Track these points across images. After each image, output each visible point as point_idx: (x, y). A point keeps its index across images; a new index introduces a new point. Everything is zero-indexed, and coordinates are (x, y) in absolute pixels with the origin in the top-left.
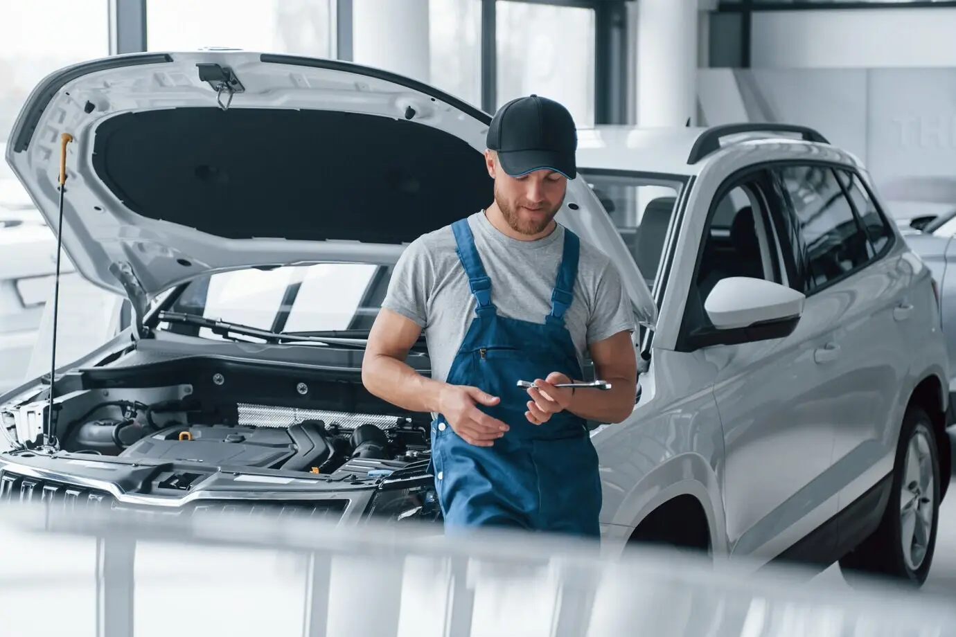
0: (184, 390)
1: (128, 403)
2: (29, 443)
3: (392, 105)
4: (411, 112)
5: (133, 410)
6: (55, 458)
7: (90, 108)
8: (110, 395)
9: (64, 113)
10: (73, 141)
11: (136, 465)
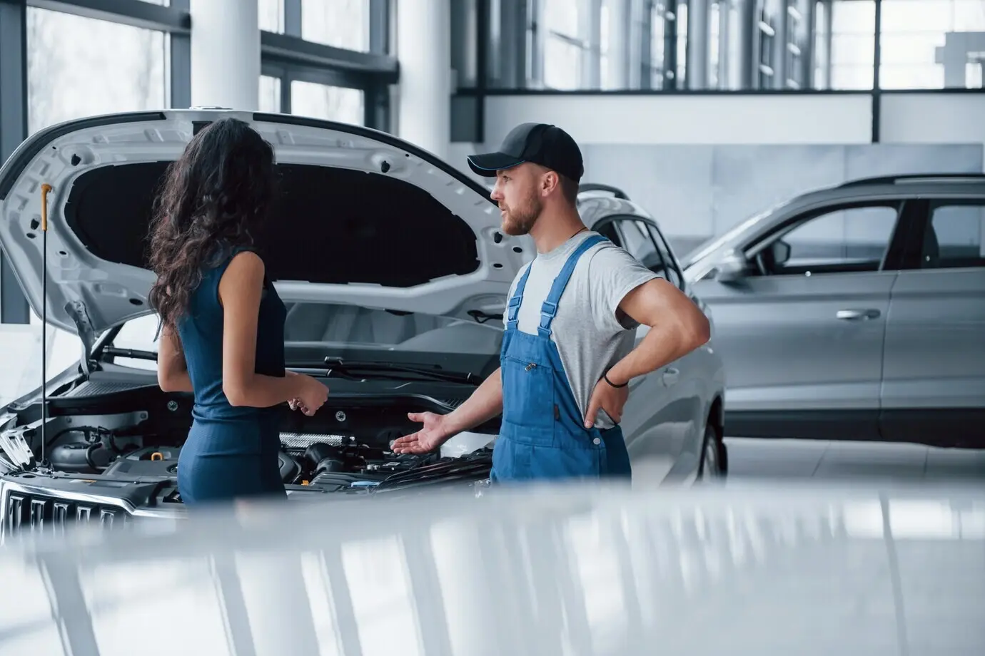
0: (140, 416)
1: (90, 429)
2: (24, 464)
3: (368, 160)
4: (386, 166)
5: (97, 434)
6: (56, 478)
7: (76, 160)
8: (73, 421)
9: (47, 166)
10: (52, 191)
11: (138, 483)
